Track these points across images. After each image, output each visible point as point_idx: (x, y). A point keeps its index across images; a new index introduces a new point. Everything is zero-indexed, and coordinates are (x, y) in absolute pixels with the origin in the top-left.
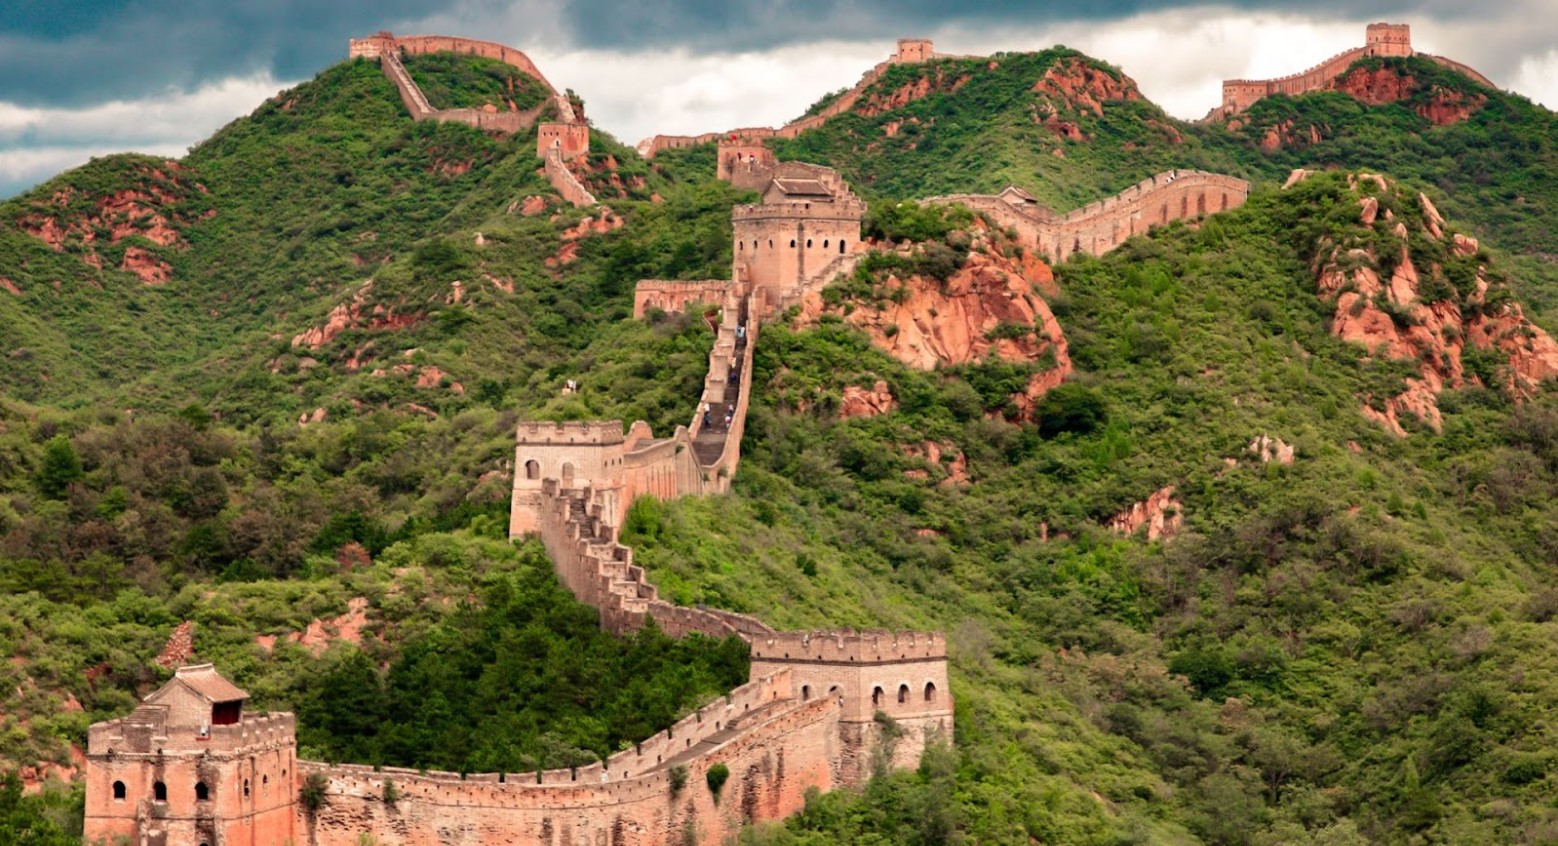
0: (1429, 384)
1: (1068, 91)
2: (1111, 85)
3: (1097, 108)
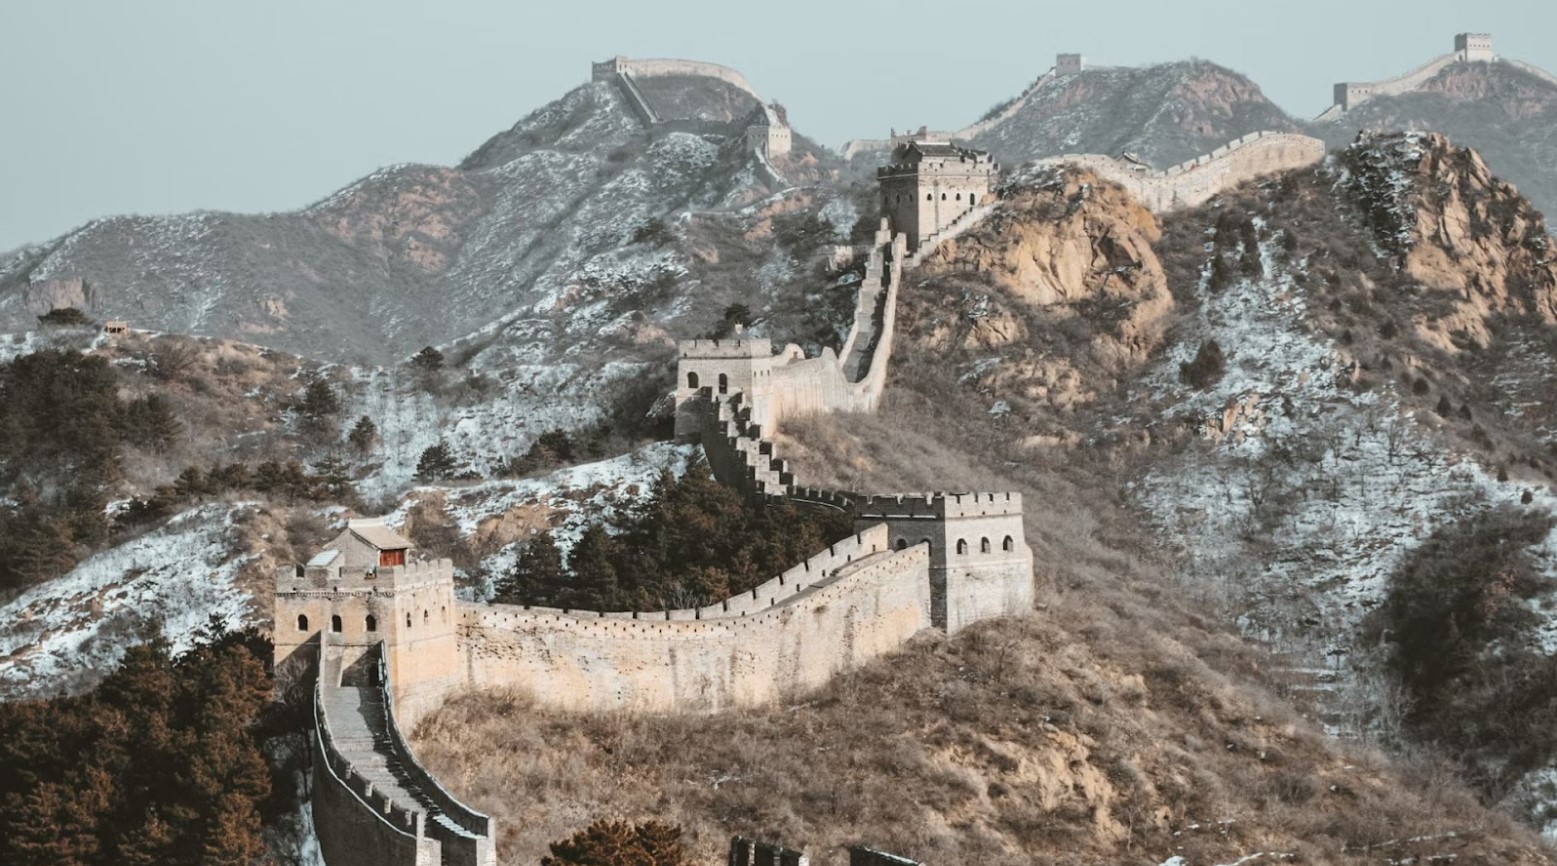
0: (1477, 308)
1: (1202, 95)
2: (1238, 88)
3: (1227, 108)
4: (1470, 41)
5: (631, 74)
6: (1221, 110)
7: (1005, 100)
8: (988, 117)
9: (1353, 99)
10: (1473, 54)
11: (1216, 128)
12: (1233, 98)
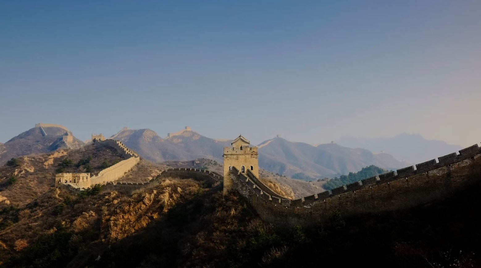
1: (148, 134)
2: (153, 133)
3: (152, 136)
4: (187, 128)
5: (43, 126)
6: (151, 137)
7: (114, 134)
8: (112, 137)
9: (171, 136)
10: (188, 130)
11: (150, 139)
12: (153, 135)
